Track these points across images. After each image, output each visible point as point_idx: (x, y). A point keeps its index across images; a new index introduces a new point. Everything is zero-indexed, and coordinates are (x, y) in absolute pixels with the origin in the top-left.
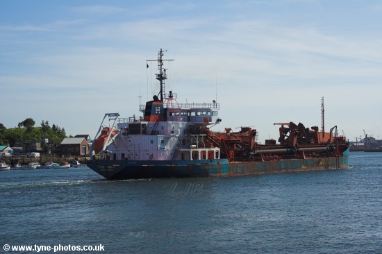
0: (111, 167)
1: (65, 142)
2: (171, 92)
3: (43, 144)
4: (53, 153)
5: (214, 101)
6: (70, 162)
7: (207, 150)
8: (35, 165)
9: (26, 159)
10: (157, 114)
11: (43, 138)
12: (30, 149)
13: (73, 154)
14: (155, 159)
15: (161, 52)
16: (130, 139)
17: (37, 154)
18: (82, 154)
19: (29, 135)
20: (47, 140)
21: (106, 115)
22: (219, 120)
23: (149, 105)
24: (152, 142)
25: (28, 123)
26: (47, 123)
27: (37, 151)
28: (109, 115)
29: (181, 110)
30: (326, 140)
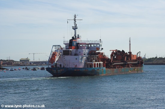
0: (60, 71)
2: (78, 35)
5: (100, 40)
7: (99, 63)
10: (75, 46)
14: (78, 67)
15: (75, 16)
16: (64, 58)
21: (53, 46)
22: (102, 49)
23: (71, 41)
24: (76, 59)
28: (55, 46)
29: (85, 44)
30: (135, 58)
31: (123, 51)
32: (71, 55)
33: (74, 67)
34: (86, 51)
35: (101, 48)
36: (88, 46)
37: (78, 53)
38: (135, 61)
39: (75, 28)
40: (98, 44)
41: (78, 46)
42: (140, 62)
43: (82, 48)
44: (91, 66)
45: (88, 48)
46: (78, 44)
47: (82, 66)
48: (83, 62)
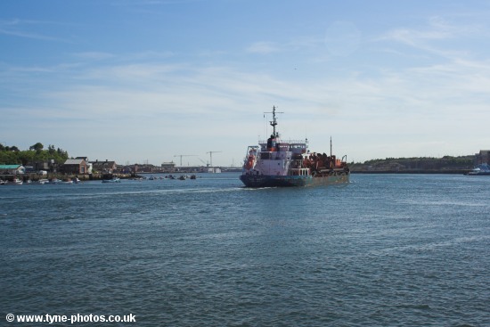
1: (67, 162)
3: (49, 164)
4: (58, 171)
5: (306, 139)
6: (72, 179)
7: (305, 169)
8: (42, 181)
9: (36, 177)
11: (50, 159)
12: (39, 168)
13: (74, 172)
16: (262, 162)
17: (45, 172)
18: (81, 172)
19: (38, 156)
20: (53, 161)
23: (270, 141)
24: (279, 164)
25: (38, 146)
26: (53, 147)
27: (45, 170)
28: (251, 147)
29: (288, 144)
30: (339, 164)
31: (324, 154)
32: (271, 159)
33: (275, 174)
34: (290, 154)
35: (307, 149)
36: (291, 147)
37: (280, 156)
38: (341, 167)
39: (274, 125)
40: (304, 145)
41: (278, 147)
42: (346, 168)
43: (285, 150)
44: (296, 173)
45: (290, 150)
46: (278, 145)
47: (285, 174)
48: (287, 168)
